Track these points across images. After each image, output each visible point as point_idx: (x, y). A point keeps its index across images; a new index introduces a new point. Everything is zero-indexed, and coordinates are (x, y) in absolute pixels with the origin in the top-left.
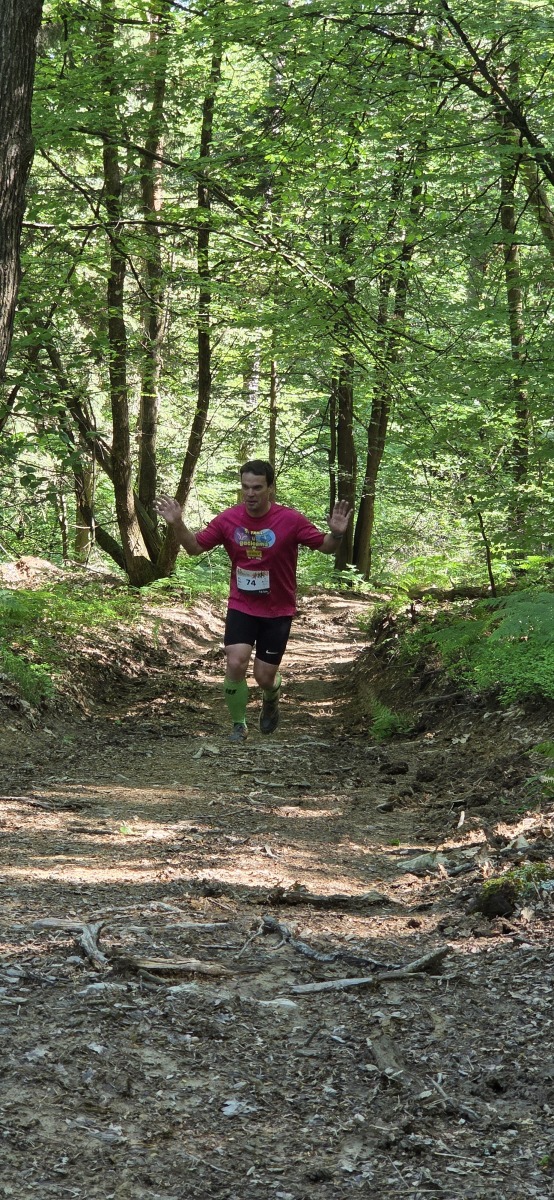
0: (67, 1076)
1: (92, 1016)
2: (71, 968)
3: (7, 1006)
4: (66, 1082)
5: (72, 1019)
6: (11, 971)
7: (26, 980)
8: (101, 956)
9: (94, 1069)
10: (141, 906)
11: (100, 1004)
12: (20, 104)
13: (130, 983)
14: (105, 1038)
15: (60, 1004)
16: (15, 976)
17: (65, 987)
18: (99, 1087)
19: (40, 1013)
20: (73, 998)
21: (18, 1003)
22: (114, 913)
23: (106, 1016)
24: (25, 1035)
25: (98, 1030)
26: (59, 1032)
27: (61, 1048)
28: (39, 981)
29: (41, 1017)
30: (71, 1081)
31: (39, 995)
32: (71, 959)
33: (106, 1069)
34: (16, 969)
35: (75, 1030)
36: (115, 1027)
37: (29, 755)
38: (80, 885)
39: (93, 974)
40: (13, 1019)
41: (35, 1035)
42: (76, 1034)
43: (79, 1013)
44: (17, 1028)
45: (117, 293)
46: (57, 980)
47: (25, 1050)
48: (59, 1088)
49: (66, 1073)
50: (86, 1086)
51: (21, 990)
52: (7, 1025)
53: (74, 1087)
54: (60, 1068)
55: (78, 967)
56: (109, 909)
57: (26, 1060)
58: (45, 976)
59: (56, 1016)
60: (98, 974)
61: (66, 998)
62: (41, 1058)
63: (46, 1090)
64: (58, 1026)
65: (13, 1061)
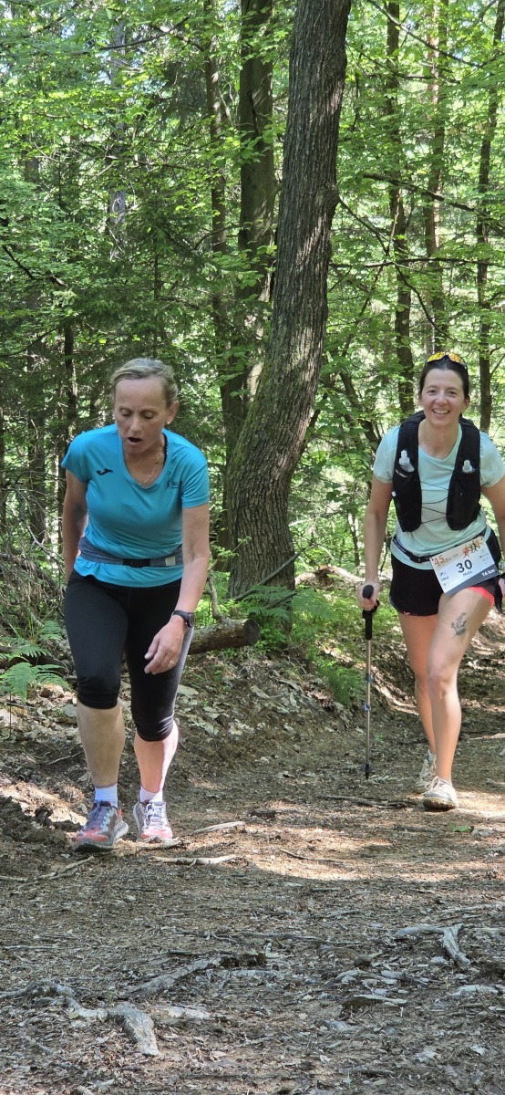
0: (457, 1078)
1: (470, 1018)
2: (437, 969)
3: (391, 1008)
4: (457, 1083)
5: (452, 1021)
6: (384, 973)
7: (403, 982)
8: (463, 957)
9: (481, 1071)
10: (487, 906)
11: (477, 1007)
12: (326, 159)
13: (497, 986)
14: (486, 1040)
15: (437, 1005)
16: (390, 978)
17: (439, 989)
18: (487, 1088)
19: (421, 1014)
20: (448, 999)
21: (401, 1005)
22: (463, 912)
23: (484, 1019)
24: (410, 1037)
25: (479, 1033)
26: (442, 1034)
27: (448, 1050)
28: (415, 984)
29: (423, 1019)
30: (460, 1081)
31: (416, 997)
32: (435, 960)
33: (492, 1071)
34: (386, 969)
35: (456, 1032)
36: (493, 1029)
37: (347, 755)
38: (422, 883)
39: (461, 976)
40: (398, 1020)
41: (420, 1036)
42: (458, 1036)
43: (458, 1016)
44: (403, 1029)
45: (404, 322)
46: (430, 982)
47: (415, 1051)
48: (452, 1090)
49: (456, 1075)
50: (476, 1088)
51: (400, 991)
52: (393, 1026)
53: (464, 1087)
54: (450, 1069)
55: (444, 968)
56: (457, 909)
57: (417, 1060)
58: (416, 977)
59: (438, 1018)
60: (466, 976)
61: (441, 1000)
62: (430, 1059)
63: (440, 1091)
64: (439, 1028)
65: (405, 1061)
